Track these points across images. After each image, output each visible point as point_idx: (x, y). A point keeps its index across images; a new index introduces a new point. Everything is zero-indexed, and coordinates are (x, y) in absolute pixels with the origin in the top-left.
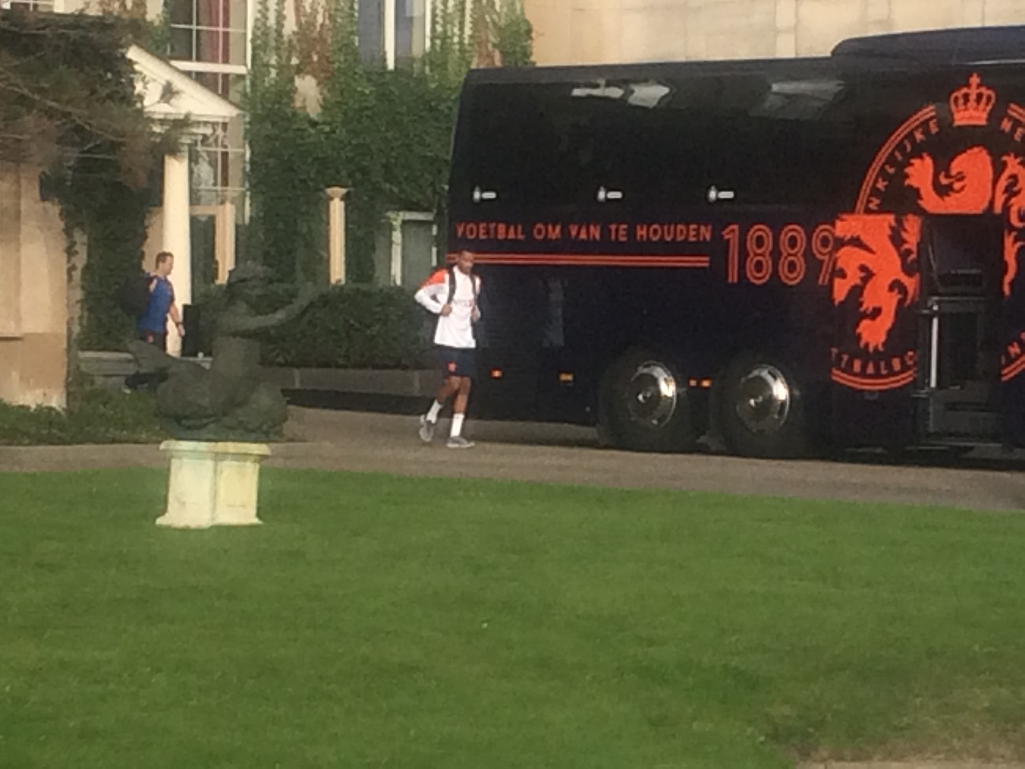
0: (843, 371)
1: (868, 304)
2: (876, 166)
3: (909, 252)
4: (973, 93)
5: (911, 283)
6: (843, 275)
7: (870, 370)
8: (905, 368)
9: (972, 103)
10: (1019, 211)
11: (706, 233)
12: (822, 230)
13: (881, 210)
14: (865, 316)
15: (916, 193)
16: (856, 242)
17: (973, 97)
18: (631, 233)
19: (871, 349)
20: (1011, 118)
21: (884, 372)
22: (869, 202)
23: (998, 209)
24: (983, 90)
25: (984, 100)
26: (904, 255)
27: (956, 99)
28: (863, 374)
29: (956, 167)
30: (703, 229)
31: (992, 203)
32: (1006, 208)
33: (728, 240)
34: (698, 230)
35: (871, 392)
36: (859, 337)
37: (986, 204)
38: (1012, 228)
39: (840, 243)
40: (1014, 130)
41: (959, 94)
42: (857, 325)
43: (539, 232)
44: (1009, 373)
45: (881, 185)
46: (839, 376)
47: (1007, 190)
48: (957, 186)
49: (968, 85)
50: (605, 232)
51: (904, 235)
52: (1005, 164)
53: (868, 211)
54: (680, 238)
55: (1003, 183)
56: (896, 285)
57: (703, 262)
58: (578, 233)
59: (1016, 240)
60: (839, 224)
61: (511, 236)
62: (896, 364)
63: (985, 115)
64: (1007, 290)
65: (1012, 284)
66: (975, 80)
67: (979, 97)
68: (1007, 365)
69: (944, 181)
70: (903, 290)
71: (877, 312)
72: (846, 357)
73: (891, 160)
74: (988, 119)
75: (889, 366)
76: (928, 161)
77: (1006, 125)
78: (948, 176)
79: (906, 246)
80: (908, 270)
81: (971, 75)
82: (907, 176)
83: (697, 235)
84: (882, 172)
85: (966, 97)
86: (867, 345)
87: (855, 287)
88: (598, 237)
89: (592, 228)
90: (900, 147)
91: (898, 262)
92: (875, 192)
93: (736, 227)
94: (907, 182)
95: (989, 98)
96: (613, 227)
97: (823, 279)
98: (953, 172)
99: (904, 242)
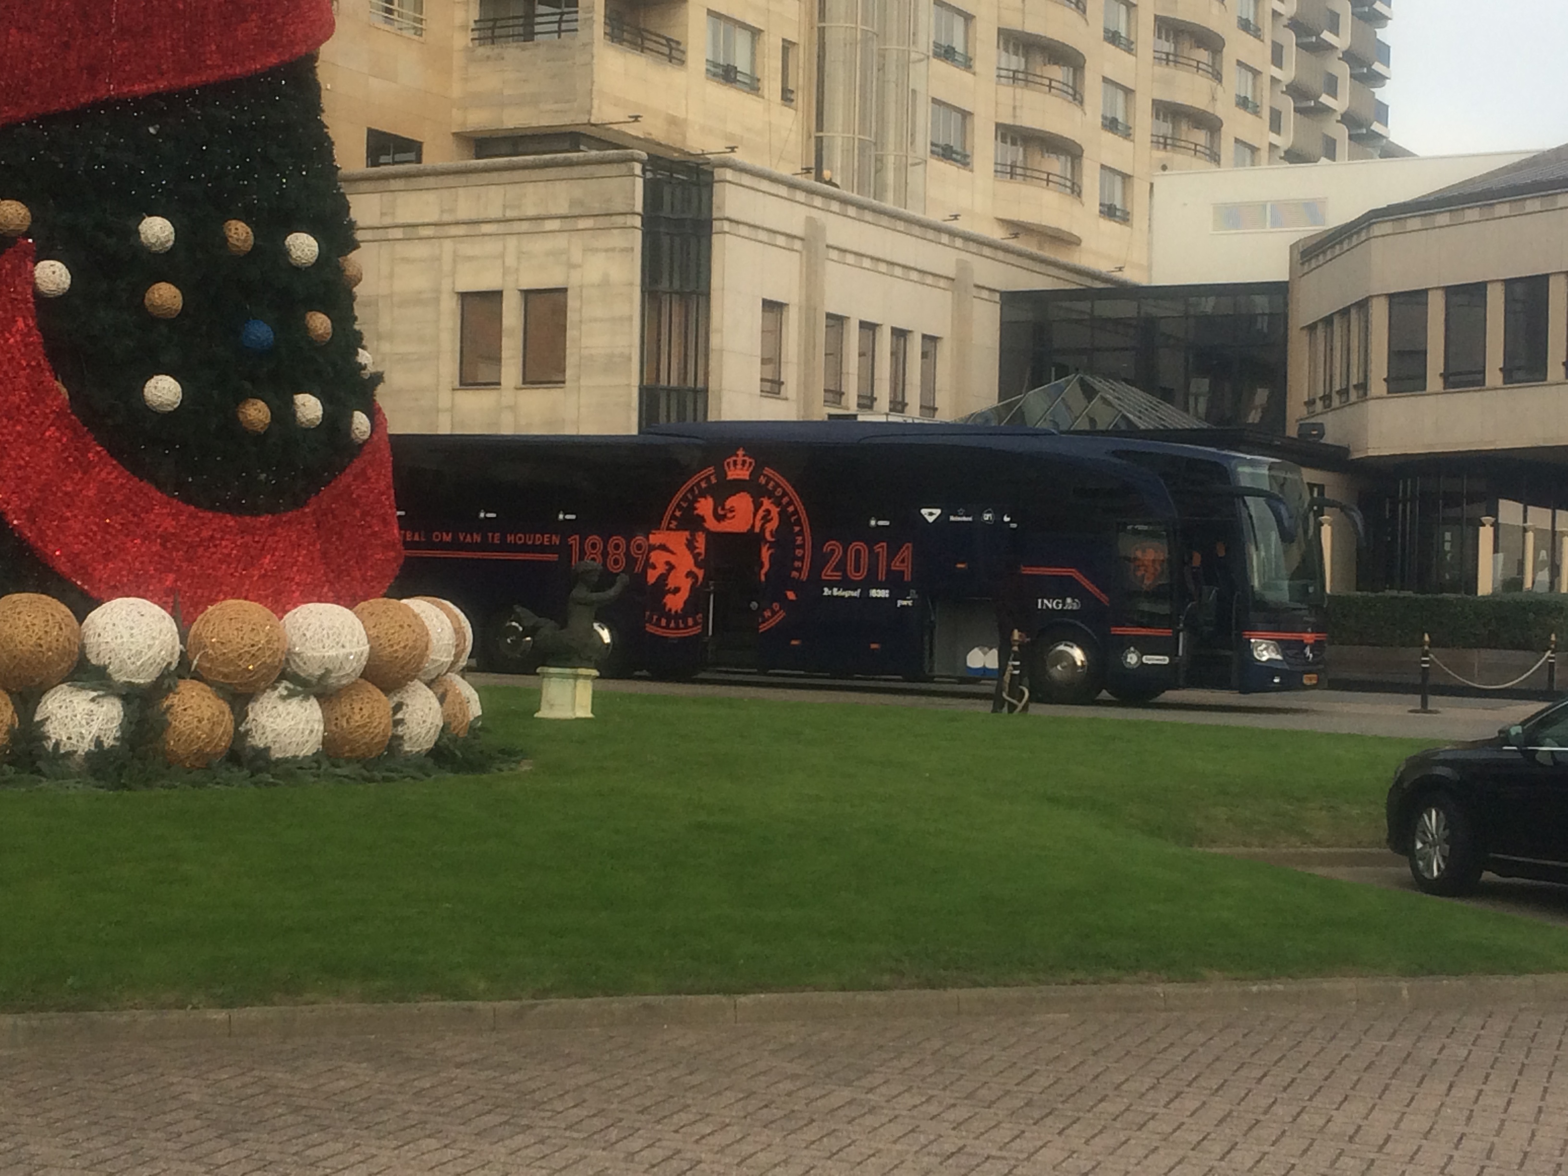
0: (655, 625)
1: (671, 583)
2: (674, 502)
3: (699, 554)
4: (740, 459)
5: (700, 573)
6: (654, 567)
7: (672, 625)
8: (696, 624)
9: (739, 466)
10: (771, 532)
11: (556, 540)
12: (640, 539)
13: (677, 529)
14: (669, 592)
15: (702, 519)
16: (663, 548)
17: (739, 462)
18: (503, 538)
19: (673, 612)
20: (765, 475)
21: (682, 626)
22: (670, 523)
23: (757, 530)
24: (746, 458)
25: (747, 465)
26: (696, 556)
27: (728, 464)
28: (667, 627)
29: (728, 504)
30: (554, 537)
31: (753, 526)
32: (763, 528)
33: (571, 545)
34: (550, 538)
35: (674, 639)
36: (665, 605)
37: (749, 527)
38: (767, 542)
39: (652, 548)
40: (767, 483)
41: (731, 460)
42: (664, 598)
43: (437, 537)
44: (763, 628)
45: (678, 514)
46: (650, 628)
47: (763, 518)
48: (729, 515)
49: (737, 456)
50: (485, 537)
51: (697, 545)
52: (762, 504)
53: (668, 529)
54: (538, 543)
55: (761, 513)
56: (690, 574)
57: (554, 557)
58: (465, 538)
59: (769, 548)
60: (651, 536)
61: (416, 538)
62: (690, 621)
63: (748, 473)
64: (763, 578)
65: (766, 575)
66: (741, 452)
67: (744, 462)
68: (763, 622)
69: (721, 512)
70: (696, 577)
71: (677, 590)
72: (655, 617)
73: (685, 498)
74: (750, 475)
75: (685, 622)
76: (710, 500)
77: (762, 480)
78: (723, 509)
79: (697, 551)
80: (697, 564)
81: (738, 449)
82: (696, 509)
83: (550, 541)
84: (678, 506)
85: (735, 463)
86: (670, 610)
87: (662, 575)
88: (479, 540)
89: (475, 535)
90: (691, 490)
91: (692, 561)
92: (673, 517)
93: (577, 537)
94: (696, 512)
95: (750, 464)
96: (490, 535)
97: (638, 569)
98: (727, 507)
99: (696, 548)
